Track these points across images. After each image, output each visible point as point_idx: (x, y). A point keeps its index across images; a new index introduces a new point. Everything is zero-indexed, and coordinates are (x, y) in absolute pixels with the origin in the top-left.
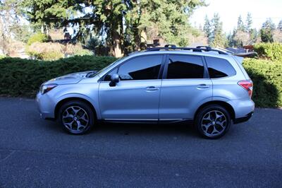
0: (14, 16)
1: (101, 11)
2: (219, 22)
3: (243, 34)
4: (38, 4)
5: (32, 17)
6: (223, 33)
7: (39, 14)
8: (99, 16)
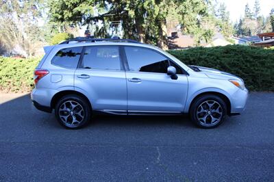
0: (32, 18)
1: (129, 7)
2: (226, 11)
3: (250, 22)
4: (67, 4)
5: (60, 17)
6: (230, 22)
7: (67, 14)
8: (127, 12)
